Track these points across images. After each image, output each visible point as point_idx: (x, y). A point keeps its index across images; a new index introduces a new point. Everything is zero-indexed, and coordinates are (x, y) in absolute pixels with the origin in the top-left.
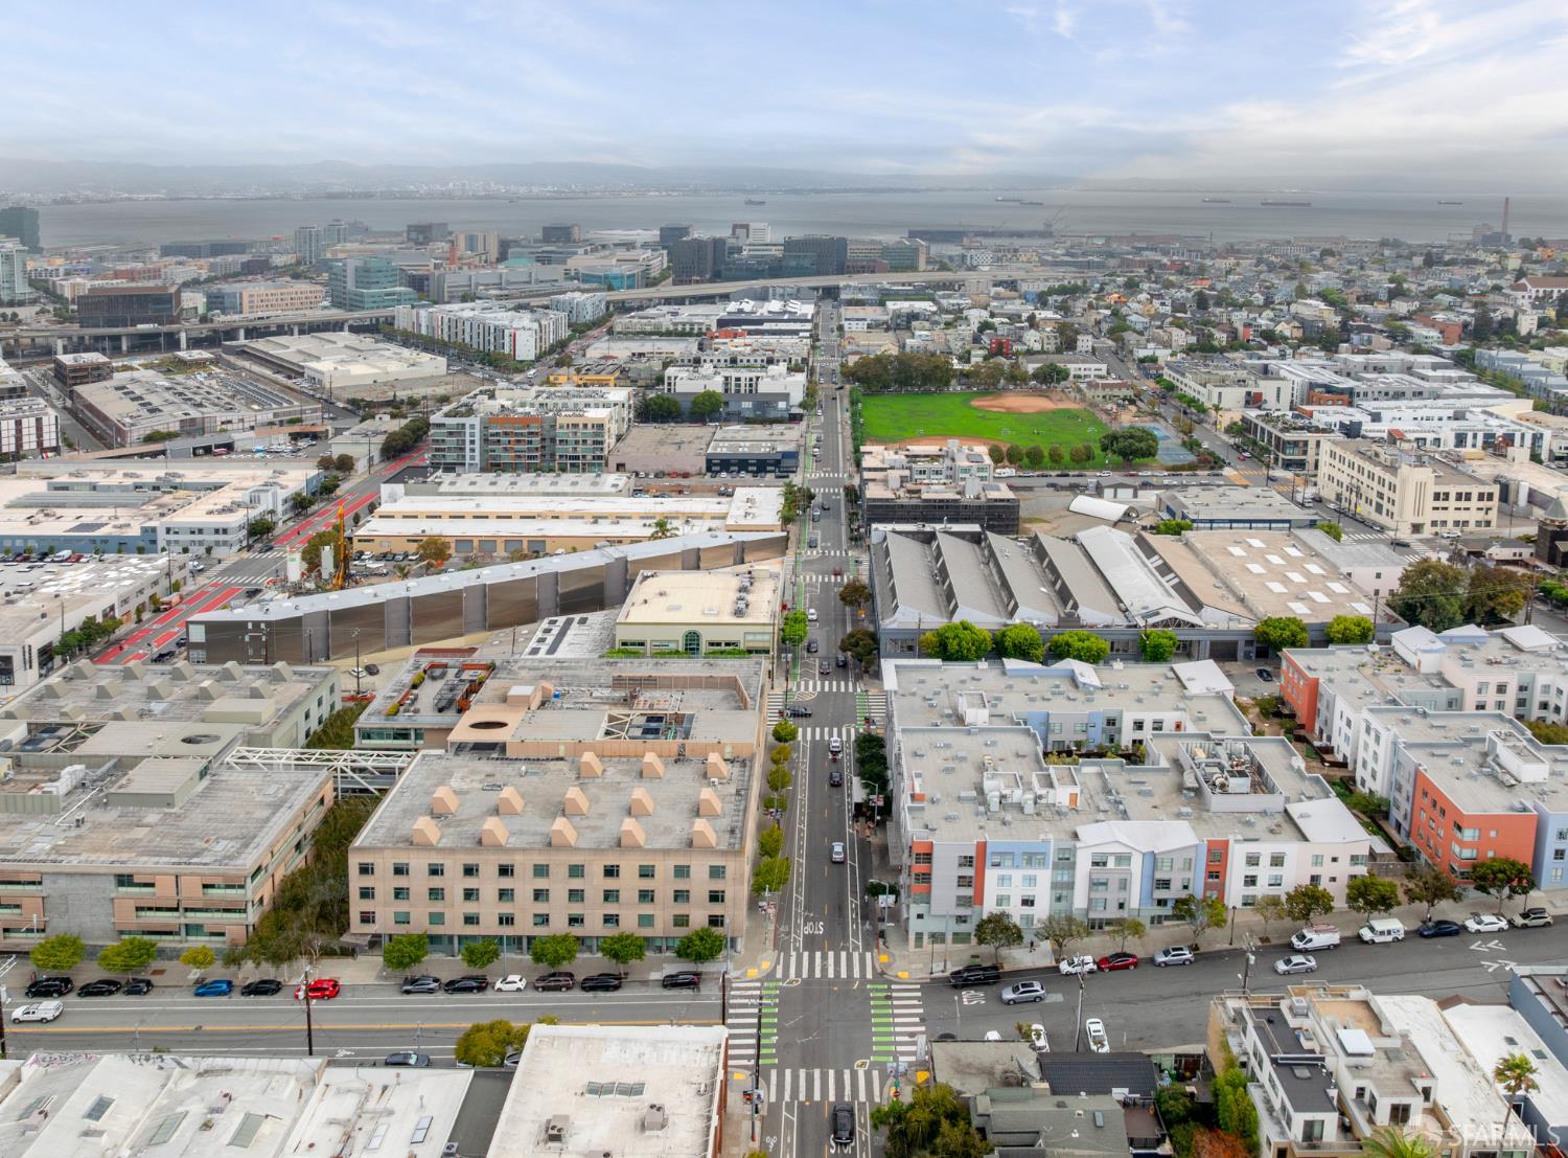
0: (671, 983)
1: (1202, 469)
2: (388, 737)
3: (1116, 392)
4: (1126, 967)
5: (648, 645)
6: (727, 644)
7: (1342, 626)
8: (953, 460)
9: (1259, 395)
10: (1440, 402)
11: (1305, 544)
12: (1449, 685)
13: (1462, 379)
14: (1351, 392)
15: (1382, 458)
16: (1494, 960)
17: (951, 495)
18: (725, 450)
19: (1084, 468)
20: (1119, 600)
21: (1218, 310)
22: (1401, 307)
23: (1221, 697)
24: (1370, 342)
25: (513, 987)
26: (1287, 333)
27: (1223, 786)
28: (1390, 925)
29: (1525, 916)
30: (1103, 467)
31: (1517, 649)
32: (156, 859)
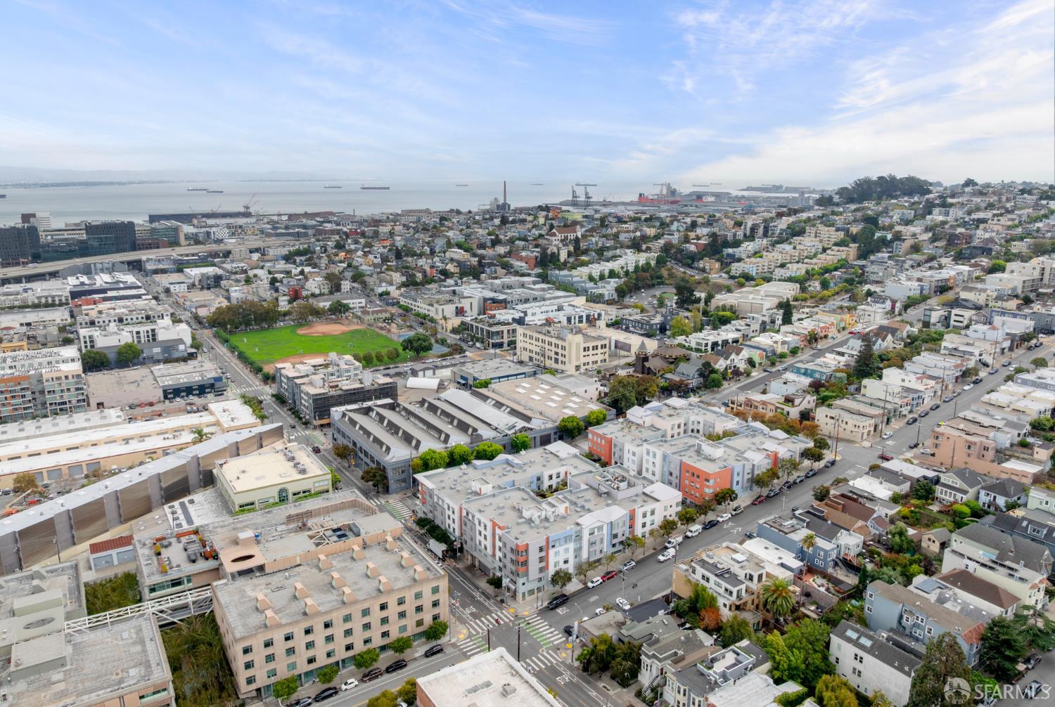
0: (429, 654)
1: (456, 354)
2: (168, 587)
3: (380, 315)
4: (613, 577)
5: (257, 503)
6: (304, 492)
7: (595, 416)
8: (338, 365)
9: (462, 308)
10: (548, 302)
11: (546, 382)
12: (659, 429)
13: (550, 289)
14: (505, 301)
15: (552, 333)
16: (734, 529)
17: (357, 385)
18: (170, 383)
19: (398, 363)
20: (489, 425)
21: (410, 259)
22: (501, 250)
23: (576, 456)
24: (496, 272)
25: (353, 685)
26: (452, 270)
27: (618, 488)
28: (696, 528)
29: (735, 510)
30: (405, 361)
31: (675, 408)
32: (96, 693)
